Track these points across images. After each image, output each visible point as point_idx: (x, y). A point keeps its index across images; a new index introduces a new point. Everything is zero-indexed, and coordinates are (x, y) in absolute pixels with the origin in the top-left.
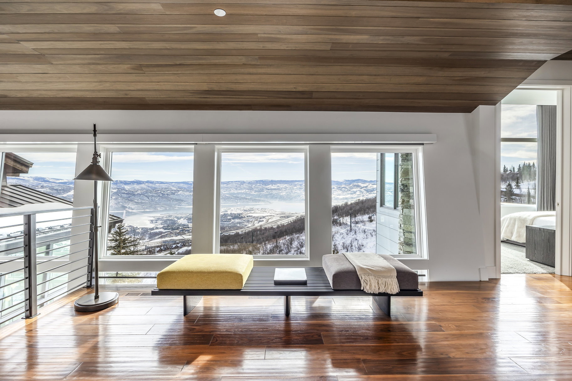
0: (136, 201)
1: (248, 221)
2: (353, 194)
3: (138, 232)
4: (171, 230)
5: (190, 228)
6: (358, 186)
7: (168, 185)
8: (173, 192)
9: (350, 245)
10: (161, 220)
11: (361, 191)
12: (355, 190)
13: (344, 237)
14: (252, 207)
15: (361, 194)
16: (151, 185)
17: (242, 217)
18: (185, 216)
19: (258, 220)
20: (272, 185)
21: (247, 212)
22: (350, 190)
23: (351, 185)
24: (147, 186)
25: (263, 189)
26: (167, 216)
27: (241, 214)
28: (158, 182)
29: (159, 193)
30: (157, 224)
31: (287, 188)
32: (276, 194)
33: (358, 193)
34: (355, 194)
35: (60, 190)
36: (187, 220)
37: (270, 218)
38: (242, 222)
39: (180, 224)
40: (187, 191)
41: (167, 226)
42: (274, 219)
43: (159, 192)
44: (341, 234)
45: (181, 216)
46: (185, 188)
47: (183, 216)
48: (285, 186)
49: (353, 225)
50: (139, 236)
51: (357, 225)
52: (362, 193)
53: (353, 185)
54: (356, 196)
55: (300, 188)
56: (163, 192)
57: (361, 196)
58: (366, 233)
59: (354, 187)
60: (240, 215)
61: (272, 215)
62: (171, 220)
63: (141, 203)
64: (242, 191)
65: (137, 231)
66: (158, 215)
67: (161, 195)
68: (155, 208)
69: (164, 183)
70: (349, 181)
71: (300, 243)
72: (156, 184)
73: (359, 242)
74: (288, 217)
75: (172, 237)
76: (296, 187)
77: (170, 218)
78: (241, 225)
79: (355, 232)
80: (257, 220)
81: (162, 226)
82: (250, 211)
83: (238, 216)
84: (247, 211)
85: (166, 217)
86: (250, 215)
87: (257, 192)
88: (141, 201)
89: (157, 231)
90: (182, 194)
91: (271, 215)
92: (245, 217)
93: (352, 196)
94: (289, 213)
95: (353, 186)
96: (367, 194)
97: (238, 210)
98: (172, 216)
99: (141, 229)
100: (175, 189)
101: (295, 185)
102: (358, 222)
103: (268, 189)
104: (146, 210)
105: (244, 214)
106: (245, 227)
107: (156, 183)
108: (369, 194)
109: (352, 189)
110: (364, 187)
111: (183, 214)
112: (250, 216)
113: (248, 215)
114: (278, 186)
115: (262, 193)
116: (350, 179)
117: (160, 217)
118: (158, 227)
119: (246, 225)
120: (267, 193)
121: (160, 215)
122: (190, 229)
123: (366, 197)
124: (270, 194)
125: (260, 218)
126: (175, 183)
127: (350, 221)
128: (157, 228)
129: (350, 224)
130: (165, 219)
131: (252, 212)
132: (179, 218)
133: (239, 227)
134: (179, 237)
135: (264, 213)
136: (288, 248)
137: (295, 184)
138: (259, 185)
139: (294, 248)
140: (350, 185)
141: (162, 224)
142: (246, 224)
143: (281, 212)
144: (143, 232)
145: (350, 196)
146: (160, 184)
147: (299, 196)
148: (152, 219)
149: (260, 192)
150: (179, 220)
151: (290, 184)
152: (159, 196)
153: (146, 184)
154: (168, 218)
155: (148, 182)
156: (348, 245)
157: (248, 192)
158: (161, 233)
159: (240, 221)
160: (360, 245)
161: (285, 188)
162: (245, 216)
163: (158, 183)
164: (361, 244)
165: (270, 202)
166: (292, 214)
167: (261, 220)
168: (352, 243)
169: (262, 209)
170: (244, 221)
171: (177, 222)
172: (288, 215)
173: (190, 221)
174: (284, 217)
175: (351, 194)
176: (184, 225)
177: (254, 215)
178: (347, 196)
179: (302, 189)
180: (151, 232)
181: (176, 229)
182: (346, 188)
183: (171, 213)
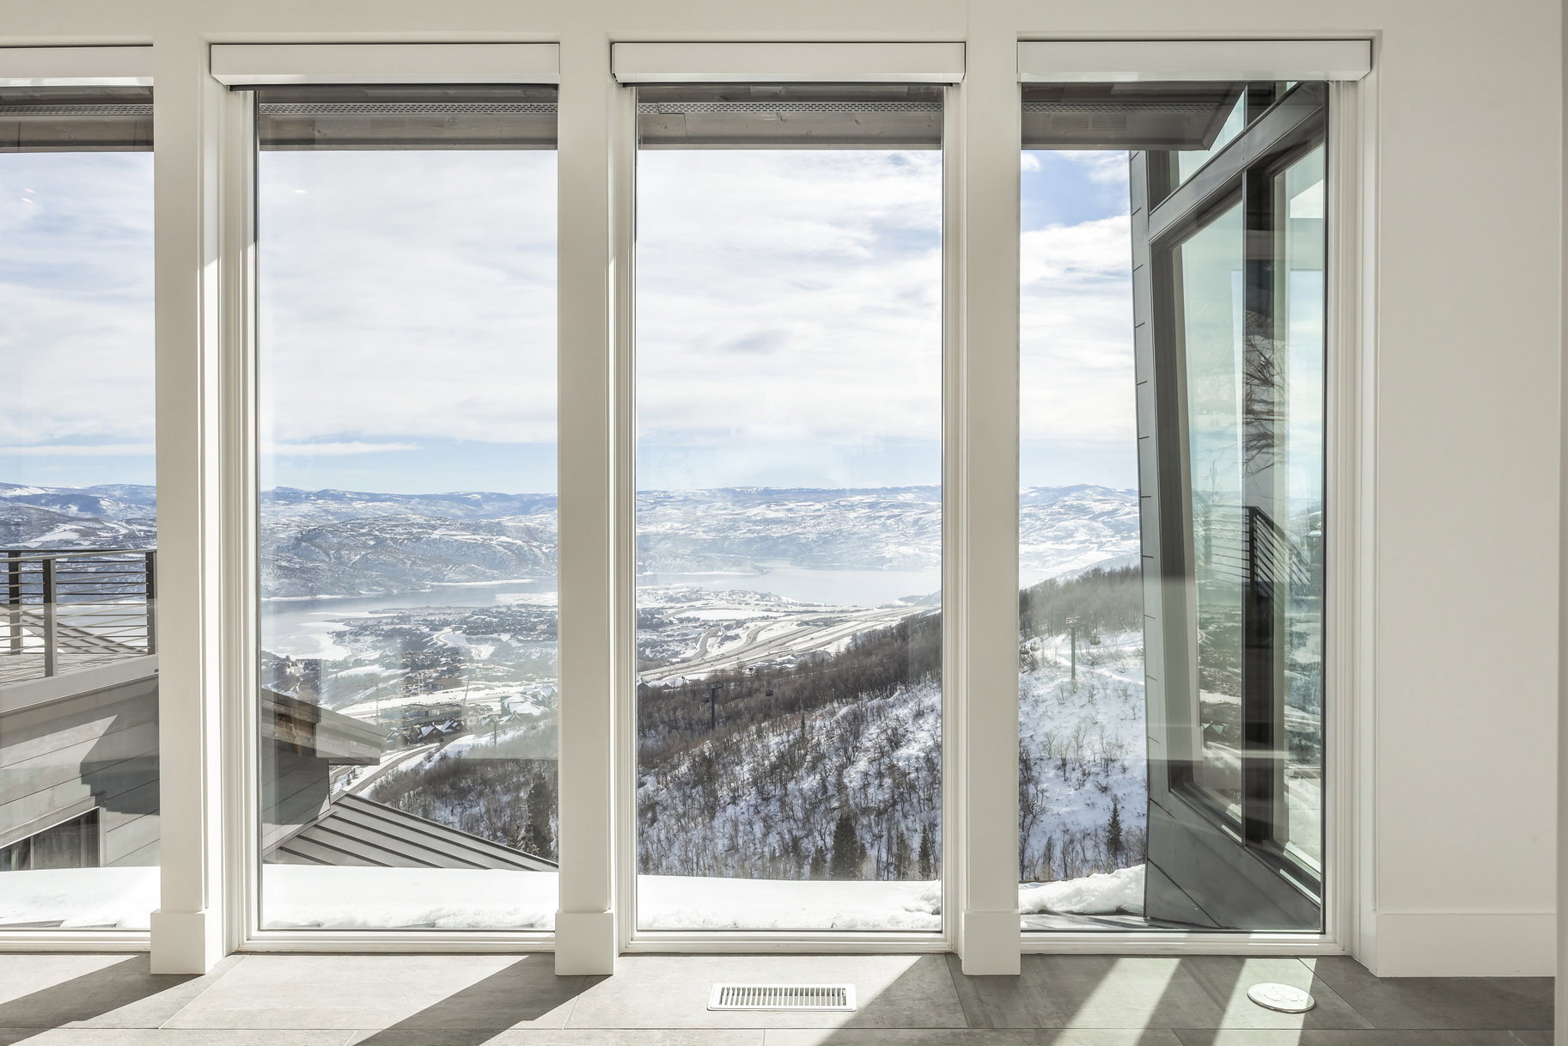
0: (284, 564)
1: (684, 640)
2: (1063, 538)
3: (292, 676)
4: (408, 670)
5: (478, 662)
6: (1081, 510)
7: (397, 505)
8: (415, 531)
9: (1074, 743)
10: (372, 633)
11: (1094, 529)
12: (1069, 524)
13: (1049, 713)
14: (695, 585)
15: (1094, 540)
16: (337, 506)
17: (662, 624)
18: (457, 618)
19: (720, 633)
20: (769, 507)
21: (679, 605)
22: (1052, 526)
23: (1056, 508)
24: (320, 508)
25: (735, 520)
26: (395, 617)
27: (659, 611)
28: (360, 496)
29: (363, 535)
30: (358, 645)
31: (822, 516)
32: (782, 537)
33: (1081, 535)
34: (1070, 540)
35: (18, 524)
36: (464, 632)
37: (763, 628)
38: (662, 641)
39: (441, 647)
40: (462, 529)
41: (393, 656)
42: (778, 631)
43: (364, 531)
44: (1037, 701)
45: (442, 617)
46: (456, 517)
47: (450, 618)
48: (814, 508)
49: (1079, 668)
50: (295, 690)
51: (1099, 670)
52: (1098, 536)
53: (1061, 507)
54: (1074, 546)
55: (870, 518)
56: (377, 533)
57: (1092, 546)
58: (1132, 701)
59: (1064, 514)
60: (653, 617)
61: (770, 614)
62: (409, 632)
63: (303, 570)
64: (661, 530)
65: (288, 670)
66: (362, 613)
67: (372, 543)
68: (352, 589)
69: (383, 497)
70: (1046, 490)
71: (889, 732)
72: (354, 504)
73: (1106, 734)
74: (828, 623)
75: (415, 694)
76: (855, 515)
77: (404, 626)
78: (658, 651)
79: (1092, 696)
80: (715, 635)
81: (376, 655)
82: (691, 600)
83: (646, 619)
84: (677, 600)
85: (389, 621)
86: (691, 614)
87: (714, 530)
88: (300, 563)
89: (361, 671)
90: (446, 538)
91: (765, 614)
92: (671, 623)
93: (1058, 546)
94: (829, 609)
95: (1062, 511)
96: (1114, 540)
97: (646, 597)
98: (409, 616)
99: (301, 666)
100: (421, 521)
101: (852, 507)
102: (1100, 657)
103: (755, 523)
104: (318, 596)
105: (670, 611)
106: (674, 660)
107: (352, 499)
108: (1123, 538)
109: (1060, 520)
110: (1102, 514)
111: (452, 611)
112: (689, 620)
113: (683, 616)
114: (790, 510)
115: (731, 534)
116: (1054, 486)
117: (370, 623)
118: (363, 656)
119: (676, 654)
120: (749, 535)
121: (366, 615)
122: (478, 667)
123: (1114, 549)
124: (760, 537)
125: (728, 628)
126: (419, 497)
127: (1070, 652)
128: (359, 663)
129: (1070, 664)
130: (386, 628)
131: (698, 604)
132: (436, 627)
133: (651, 660)
134: (440, 697)
135: (739, 606)
136: (846, 751)
137: (849, 501)
138: (720, 504)
139: (867, 750)
140: (1052, 505)
141: (375, 648)
142: (674, 647)
143: (802, 605)
144: (308, 674)
145: (1054, 547)
146: (368, 501)
147: (866, 547)
148: (340, 627)
149: (724, 531)
150: (436, 635)
151: (833, 503)
152: (365, 546)
153: (320, 501)
154: (398, 627)
155: (323, 495)
156: (1065, 742)
157: (682, 532)
158: (372, 679)
159: (655, 637)
160: (1109, 744)
161: (814, 518)
162: (671, 618)
163: (361, 500)
164: (1114, 741)
165: (760, 570)
166: (842, 612)
167: (729, 633)
168: (1081, 737)
169: (732, 593)
170: (668, 636)
171: (428, 642)
172: (828, 616)
173: (474, 637)
174: (815, 623)
175: (1057, 539)
176: (455, 652)
177: (704, 615)
178: (1041, 548)
179: (877, 521)
180: (339, 675)
181: (429, 667)
182: (1039, 519)
183: (406, 606)
